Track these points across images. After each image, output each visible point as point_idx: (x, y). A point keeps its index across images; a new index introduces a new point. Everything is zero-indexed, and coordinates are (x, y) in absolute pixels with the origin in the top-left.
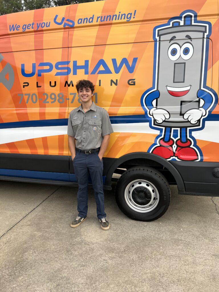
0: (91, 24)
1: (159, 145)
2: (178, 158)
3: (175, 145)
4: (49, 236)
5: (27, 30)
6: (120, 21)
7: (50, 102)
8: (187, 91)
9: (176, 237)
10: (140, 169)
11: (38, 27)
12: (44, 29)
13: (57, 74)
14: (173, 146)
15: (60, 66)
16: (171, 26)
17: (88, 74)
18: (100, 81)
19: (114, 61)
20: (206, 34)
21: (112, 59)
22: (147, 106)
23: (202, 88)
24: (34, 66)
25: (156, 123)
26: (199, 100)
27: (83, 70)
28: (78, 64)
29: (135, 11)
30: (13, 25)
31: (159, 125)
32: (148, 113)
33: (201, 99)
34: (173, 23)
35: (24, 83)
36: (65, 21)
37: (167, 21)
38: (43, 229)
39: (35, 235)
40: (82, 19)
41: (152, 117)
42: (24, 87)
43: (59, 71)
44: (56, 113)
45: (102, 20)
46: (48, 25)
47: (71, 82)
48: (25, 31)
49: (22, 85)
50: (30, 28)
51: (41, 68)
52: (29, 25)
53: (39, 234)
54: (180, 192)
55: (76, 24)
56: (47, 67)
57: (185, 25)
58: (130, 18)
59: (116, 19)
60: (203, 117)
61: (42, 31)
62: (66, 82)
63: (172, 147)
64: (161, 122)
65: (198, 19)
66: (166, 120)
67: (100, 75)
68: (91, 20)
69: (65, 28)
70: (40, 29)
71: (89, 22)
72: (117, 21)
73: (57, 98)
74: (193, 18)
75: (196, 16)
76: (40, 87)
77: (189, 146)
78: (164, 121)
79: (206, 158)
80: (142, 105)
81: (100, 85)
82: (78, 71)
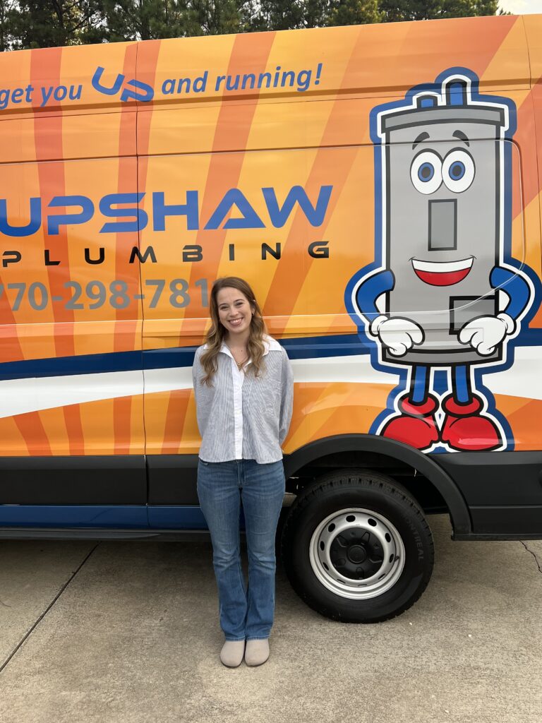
0: (201, 95)
1: (400, 414)
2: (451, 446)
3: (440, 411)
5: (11, 105)
6: (279, 89)
7: (87, 307)
8: (466, 272)
9: (462, 660)
10: (350, 480)
11: (46, 98)
12: (63, 103)
14: (436, 414)
15: (114, 207)
16: (414, 106)
17: (197, 228)
18: (232, 247)
19: (269, 193)
20: (503, 130)
21: (264, 190)
22: (361, 312)
23: (502, 264)
24: (35, 204)
25: (388, 356)
26: (497, 293)
27: (183, 218)
28: (168, 202)
29: (320, 65)
31: (397, 359)
32: (367, 329)
33: (500, 291)
34: (419, 100)
35: (6, 253)
36: (125, 86)
37: (405, 93)
40: (174, 81)
41: (376, 339)
42: (5, 265)
43: (113, 220)
45: (232, 85)
46: (74, 94)
47: (150, 250)
48: (6, 108)
49: (1, 258)
50: (20, 101)
51: (57, 211)
52: (18, 92)
54: (458, 535)
55: (158, 95)
56: (77, 210)
57: (449, 106)
58: (307, 82)
59: (268, 86)
60: (508, 338)
61: (59, 108)
62: (136, 251)
63: (434, 419)
64: (403, 351)
65: (482, 90)
66: (415, 347)
67: (230, 231)
68: (200, 84)
69: (125, 104)
70: (51, 102)
71: (196, 90)
72: (272, 90)
73: (109, 294)
74: (469, 89)
75: (475, 84)
76: (56, 263)
77: (477, 413)
78: (409, 350)
80: (350, 309)
81: (232, 258)
82: (169, 219)
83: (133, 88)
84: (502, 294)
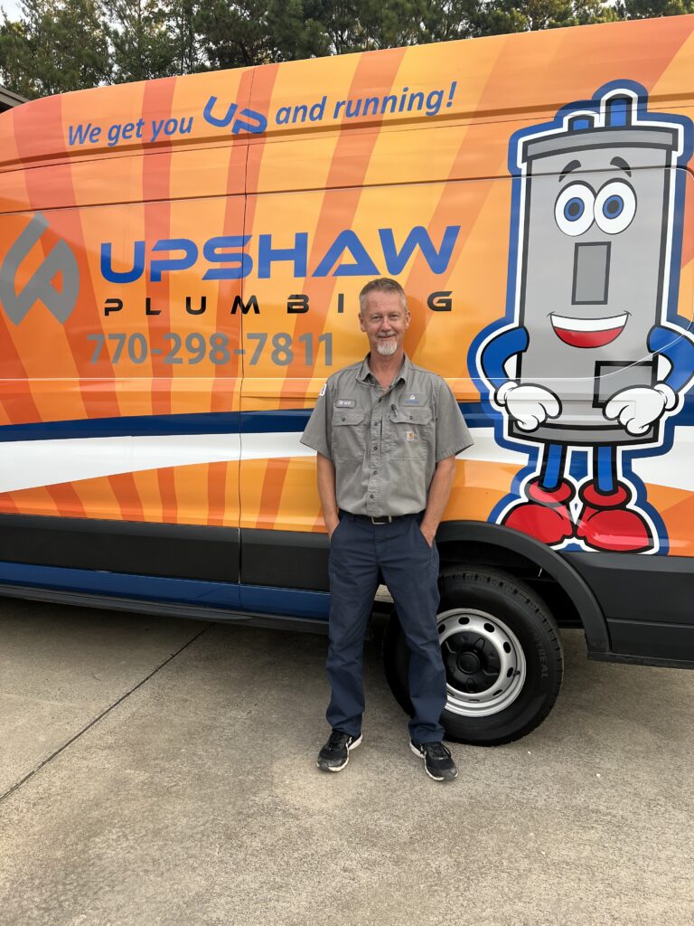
0: (317, 123)
1: (527, 500)
2: (587, 544)
3: (577, 499)
4: (173, 784)
5: (122, 142)
6: (406, 114)
7: (186, 361)
8: (616, 332)
9: (580, 800)
10: (464, 575)
11: (156, 133)
12: (174, 137)
13: (210, 275)
14: (572, 504)
15: (218, 251)
16: (565, 128)
17: (305, 275)
18: (341, 297)
19: (386, 236)
20: (675, 155)
21: (381, 231)
22: (487, 376)
23: (664, 322)
24: (140, 248)
25: (516, 430)
26: (656, 359)
27: (290, 264)
28: (276, 245)
29: (454, 84)
30: (80, 127)
31: (526, 435)
32: (491, 397)
33: (661, 357)
34: (571, 121)
35: (108, 301)
36: (238, 115)
37: (554, 113)
38: (153, 762)
39: (125, 781)
40: (290, 108)
41: (502, 410)
42: (107, 314)
43: (217, 265)
44: (204, 394)
45: (352, 111)
46: (185, 127)
47: (253, 299)
48: (117, 145)
49: (102, 306)
50: (130, 137)
51: (160, 256)
52: (129, 128)
53: (140, 776)
54: (595, 653)
55: (272, 125)
56: (180, 254)
57: (608, 127)
58: (438, 105)
59: (392, 110)
60: (667, 414)
61: (169, 144)
62: (238, 300)
63: (568, 508)
64: (534, 425)
65: (652, 107)
66: (549, 421)
67: (340, 278)
68: (317, 112)
69: (236, 137)
70: (161, 137)
71: (312, 118)
72: (397, 115)
73: (209, 348)
74: (635, 106)
75: (643, 100)
76: (157, 313)
77: (622, 506)
78: (542, 425)
79: (675, 545)
80: (473, 373)
81: (341, 309)
82: (275, 265)
83: (245, 119)
84: (661, 358)
